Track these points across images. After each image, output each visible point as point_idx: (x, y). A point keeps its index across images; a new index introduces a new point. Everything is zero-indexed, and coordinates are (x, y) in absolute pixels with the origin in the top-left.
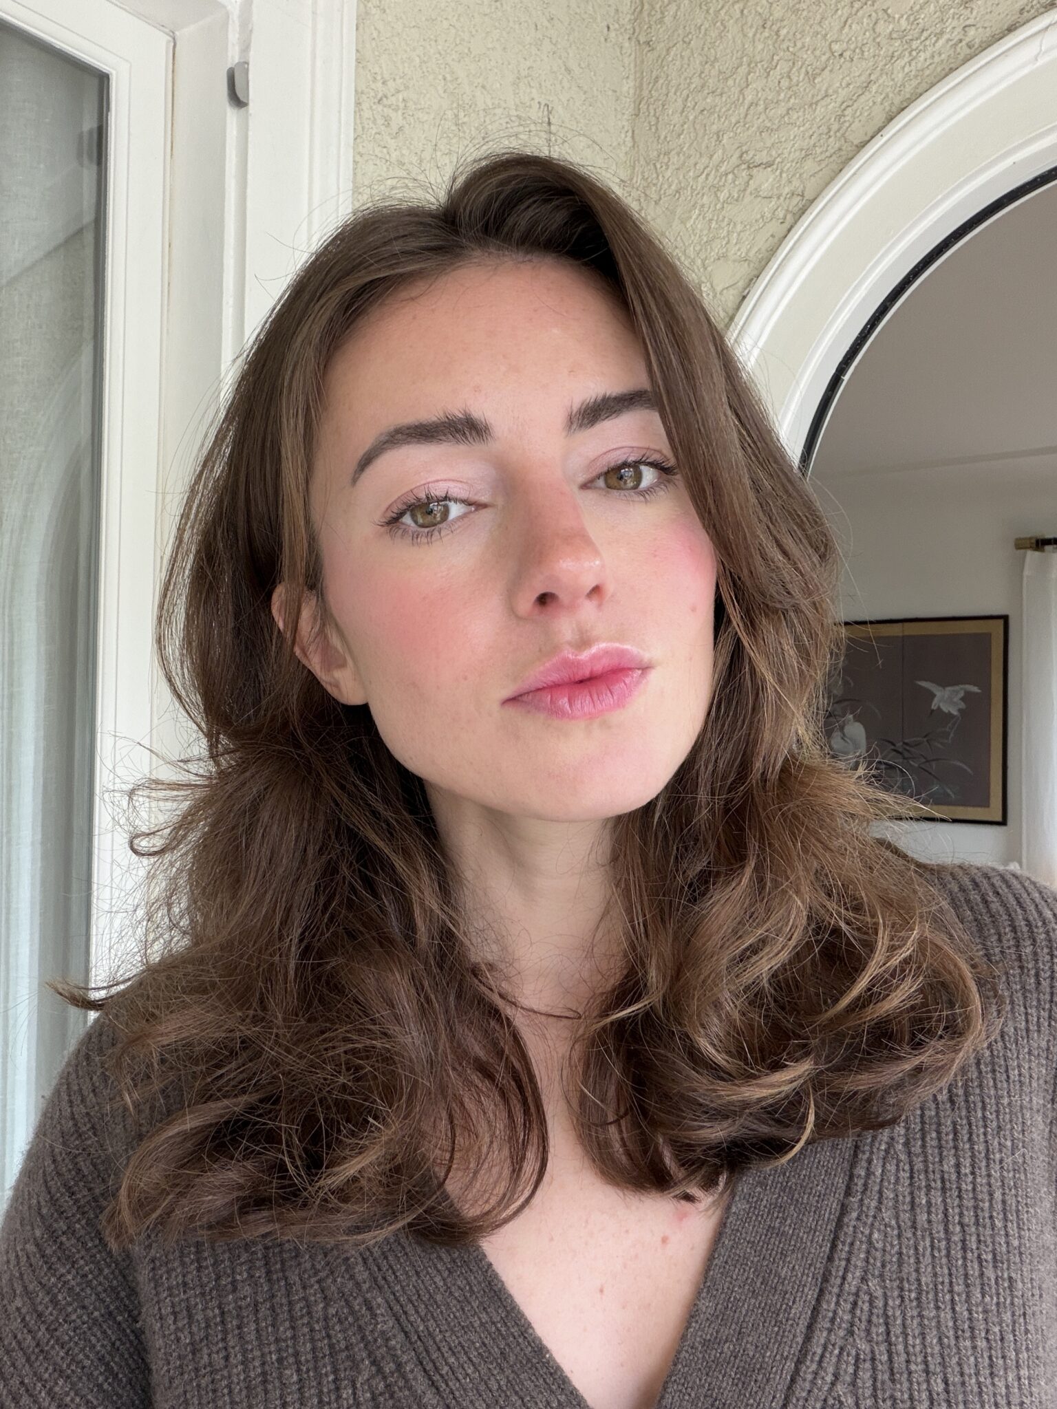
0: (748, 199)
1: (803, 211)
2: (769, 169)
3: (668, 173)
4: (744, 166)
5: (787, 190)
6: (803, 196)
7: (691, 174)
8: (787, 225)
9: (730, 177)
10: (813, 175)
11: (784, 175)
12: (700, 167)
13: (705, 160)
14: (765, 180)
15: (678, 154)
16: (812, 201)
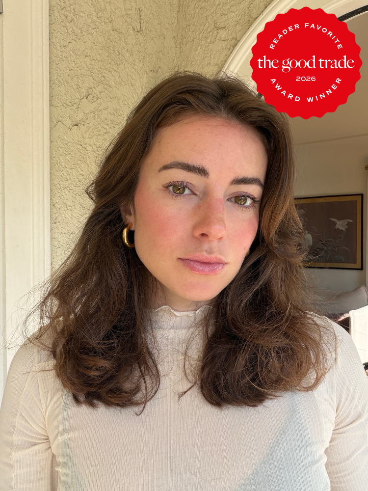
0: (217, 41)
1: (236, 45)
2: (224, 29)
3: (190, 33)
4: (215, 29)
5: (231, 37)
6: (236, 39)
7: (198, 33)
8: (231, 51)
9: (211, 33)
10: (239, 31)
11: (230, 32)
12: (201, 30)
13: (202, 27)
14: (223, 34)
15: (193, 25)
16: (239, 41)
